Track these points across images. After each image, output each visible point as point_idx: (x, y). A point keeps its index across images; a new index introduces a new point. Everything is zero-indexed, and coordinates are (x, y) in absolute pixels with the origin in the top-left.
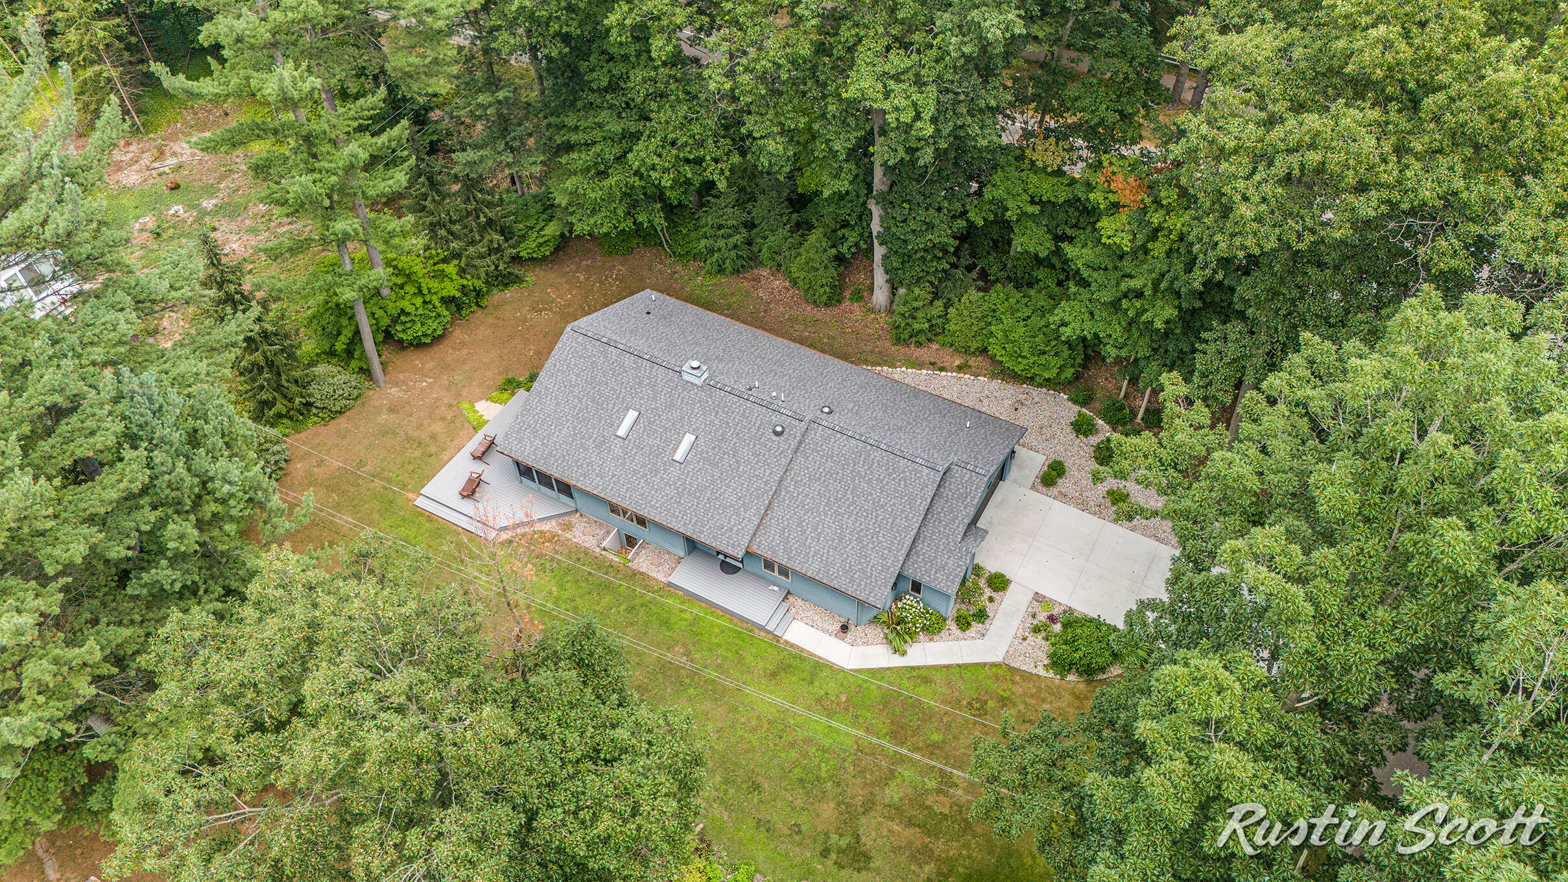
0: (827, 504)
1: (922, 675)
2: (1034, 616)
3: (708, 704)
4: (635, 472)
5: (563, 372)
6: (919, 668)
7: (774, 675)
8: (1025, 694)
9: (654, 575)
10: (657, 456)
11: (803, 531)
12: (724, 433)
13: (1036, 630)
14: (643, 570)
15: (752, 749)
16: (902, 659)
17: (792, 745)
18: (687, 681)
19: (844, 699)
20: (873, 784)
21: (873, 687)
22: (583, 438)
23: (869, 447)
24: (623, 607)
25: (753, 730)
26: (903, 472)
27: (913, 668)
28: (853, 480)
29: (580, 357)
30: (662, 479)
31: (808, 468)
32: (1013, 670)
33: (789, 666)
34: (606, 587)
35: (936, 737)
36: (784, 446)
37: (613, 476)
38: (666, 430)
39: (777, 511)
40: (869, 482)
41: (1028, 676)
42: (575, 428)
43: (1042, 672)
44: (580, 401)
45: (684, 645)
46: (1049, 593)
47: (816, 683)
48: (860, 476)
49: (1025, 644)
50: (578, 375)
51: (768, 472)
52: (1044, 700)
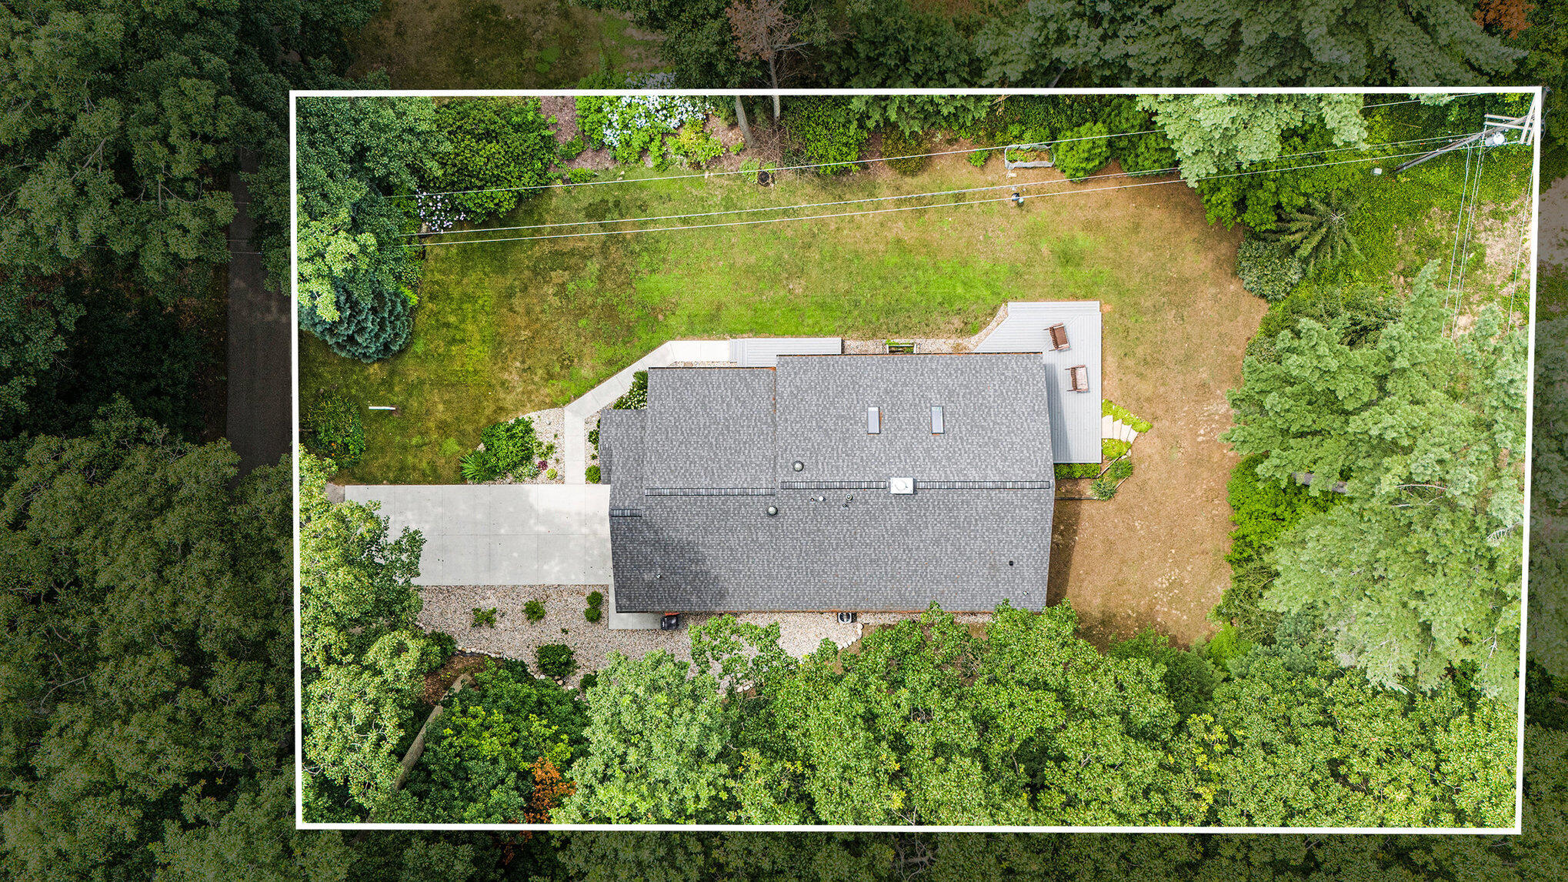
0: (728, 427)
1: (615, 365)
2: (557, 461)
3: (752, 260)
4: (905, 384)
5: (1028, 440)
6: (619, 370)
7: (719, 309)
8: (537, 390)
9: (858, 343)
10: (893, 405)
11: (737, 398)
12: (846, 445)
13: (551, 448)
14: (869, 343)
15: (702, 245)
16: (636, 370)
17: (677, 263)
18: (778, 270)
19: (660, 316)
20: (609, 266)
21: (644, 336)
22: (970, 393)
23: (715, 486)
24: (863, 302)
25: (709, 259)
26: (676, 477)
27: (623, 367)
28: (715, 454)
29: (1022, 460)
30: (878, 388)
31: (759, 448)
32: (554, 405)
33: (711, 321)
34: (890, 312)
35: (583, 322)
36: (787, 455)
37: (922, 374)
38: (900, 428)
39: (766, 404)
40: (701, 458)
41: (542, 405)
42: (984, 399)
43: (533, 415)
44: (995, 423)
45: (797, 296)
46: (554, 488)
47: (685, 318)
48: (711, 459)
49: (554, 432)
50: (1013, 444)
51: (789, 429)
52: (523, 393)
